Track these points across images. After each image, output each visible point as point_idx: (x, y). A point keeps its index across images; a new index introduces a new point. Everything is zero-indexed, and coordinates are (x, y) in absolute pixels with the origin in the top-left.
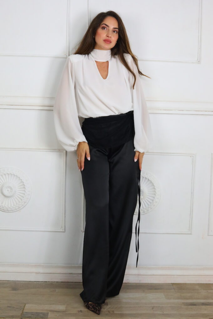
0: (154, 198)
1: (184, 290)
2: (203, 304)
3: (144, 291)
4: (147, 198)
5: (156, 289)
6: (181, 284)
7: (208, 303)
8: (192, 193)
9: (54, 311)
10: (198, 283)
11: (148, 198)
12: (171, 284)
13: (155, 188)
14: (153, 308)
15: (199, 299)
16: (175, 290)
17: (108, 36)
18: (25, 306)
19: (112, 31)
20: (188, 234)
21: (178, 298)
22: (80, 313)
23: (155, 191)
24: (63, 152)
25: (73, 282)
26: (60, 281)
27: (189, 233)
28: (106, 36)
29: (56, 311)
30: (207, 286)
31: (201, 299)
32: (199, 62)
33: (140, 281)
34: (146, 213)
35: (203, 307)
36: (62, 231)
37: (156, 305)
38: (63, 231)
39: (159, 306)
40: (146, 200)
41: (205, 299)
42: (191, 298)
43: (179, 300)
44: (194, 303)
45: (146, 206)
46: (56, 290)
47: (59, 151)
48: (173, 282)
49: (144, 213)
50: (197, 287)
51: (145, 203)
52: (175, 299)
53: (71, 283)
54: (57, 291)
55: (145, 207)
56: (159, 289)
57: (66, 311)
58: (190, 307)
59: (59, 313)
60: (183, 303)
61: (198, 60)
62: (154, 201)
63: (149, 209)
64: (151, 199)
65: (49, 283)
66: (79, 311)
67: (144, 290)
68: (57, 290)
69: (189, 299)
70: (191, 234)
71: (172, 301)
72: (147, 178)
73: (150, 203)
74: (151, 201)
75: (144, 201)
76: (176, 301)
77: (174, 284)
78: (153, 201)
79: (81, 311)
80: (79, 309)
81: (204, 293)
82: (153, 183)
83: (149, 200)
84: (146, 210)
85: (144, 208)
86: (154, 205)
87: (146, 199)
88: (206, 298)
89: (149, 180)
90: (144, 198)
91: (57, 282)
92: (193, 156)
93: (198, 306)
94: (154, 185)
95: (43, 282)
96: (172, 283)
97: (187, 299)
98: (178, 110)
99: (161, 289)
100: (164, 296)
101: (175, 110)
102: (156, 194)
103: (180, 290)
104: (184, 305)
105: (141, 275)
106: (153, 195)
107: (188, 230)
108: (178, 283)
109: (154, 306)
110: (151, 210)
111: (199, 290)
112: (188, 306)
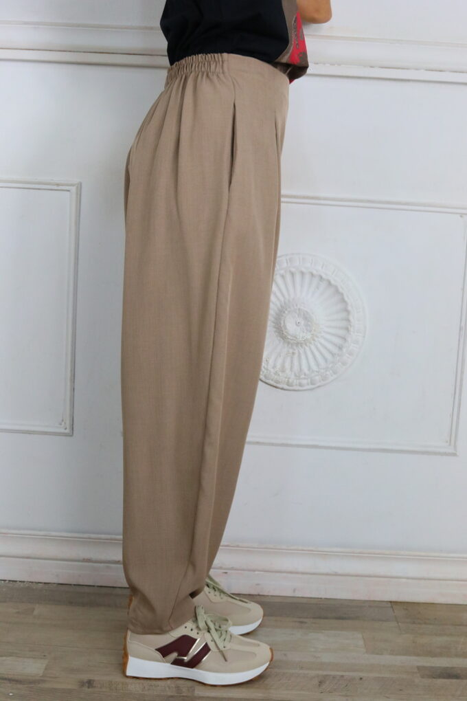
0: (344, 339)
1: (425, 623)
3: (302, 622)
4: (323, 341)
5: (339, 618)
6: (418, 604)
9: (6, 679)
11: (326, 340)
12: (389, 605)
13: (349, 308)
14: (321, 683)
16: (398, 623)
20: (445, 454)
21: (406, 652)
22: (87, 689)
23: (348, 320)
24: (68, 191)
25: (94, 586)
26: (56, 581)
27: (451, 450)
29: (10, 680)
33: (294, 590)
34: (318, 385)
36: (63, 431)
37: (332, 673)
38: (67, 431)
39: (342, 676)
40: (319, 345)
42: (444, 652)
43: (409, 658)
44: (452, 668)
45: (318, 365)
46: (34, 609)
47: (55, 187)
48: (394, 599)
49: (312, 384)
51: (317, 354)
52: (397, 654)
54: (36, 612)
55: (314, 367)
56: (349, 618)
57: (44, 681)
58: (440, 681)
59: (20, 686)
60: (418, 668)
62: (344, 350)
63: (328, 373)
64: (335, 345)
65: (22, 585)
66: (82, 684)
67: (301, 620)
68: (39, 610)
69: (440, 655)
70: (455, 455)
71: (387, 659)
72: (324, 276)
73: (333, 355)
74: (335, 350)
75: (313, 347)
76: (399, 660)
77: (396, 603)
78: (340, 348)
79: (90, 683)
80: (85, 677)
82: (342, 294)
83: (330, 346)
84: (317, 378)
85: (313, 371)
86: (344, 364)
87: (321, 344)
89: (329, 283)
90: (314, 340)
91: (45, 583)
93: (465, 681)
94: (346, 299)
95: (5, 581)
96: (391, 602)
97: (431, 654)
98: (427, 70)
99: (357, 618)
100: (361, 643)
101: (417, 69)
102: (352, 329)
103: (414, 623)
104: (423, 677)
105: (297, 573)
106: (342, 332)
107: (447, 442)
108: (408, 603)
109: (327, 675)
110: (335, 376)
112: (434, 680)
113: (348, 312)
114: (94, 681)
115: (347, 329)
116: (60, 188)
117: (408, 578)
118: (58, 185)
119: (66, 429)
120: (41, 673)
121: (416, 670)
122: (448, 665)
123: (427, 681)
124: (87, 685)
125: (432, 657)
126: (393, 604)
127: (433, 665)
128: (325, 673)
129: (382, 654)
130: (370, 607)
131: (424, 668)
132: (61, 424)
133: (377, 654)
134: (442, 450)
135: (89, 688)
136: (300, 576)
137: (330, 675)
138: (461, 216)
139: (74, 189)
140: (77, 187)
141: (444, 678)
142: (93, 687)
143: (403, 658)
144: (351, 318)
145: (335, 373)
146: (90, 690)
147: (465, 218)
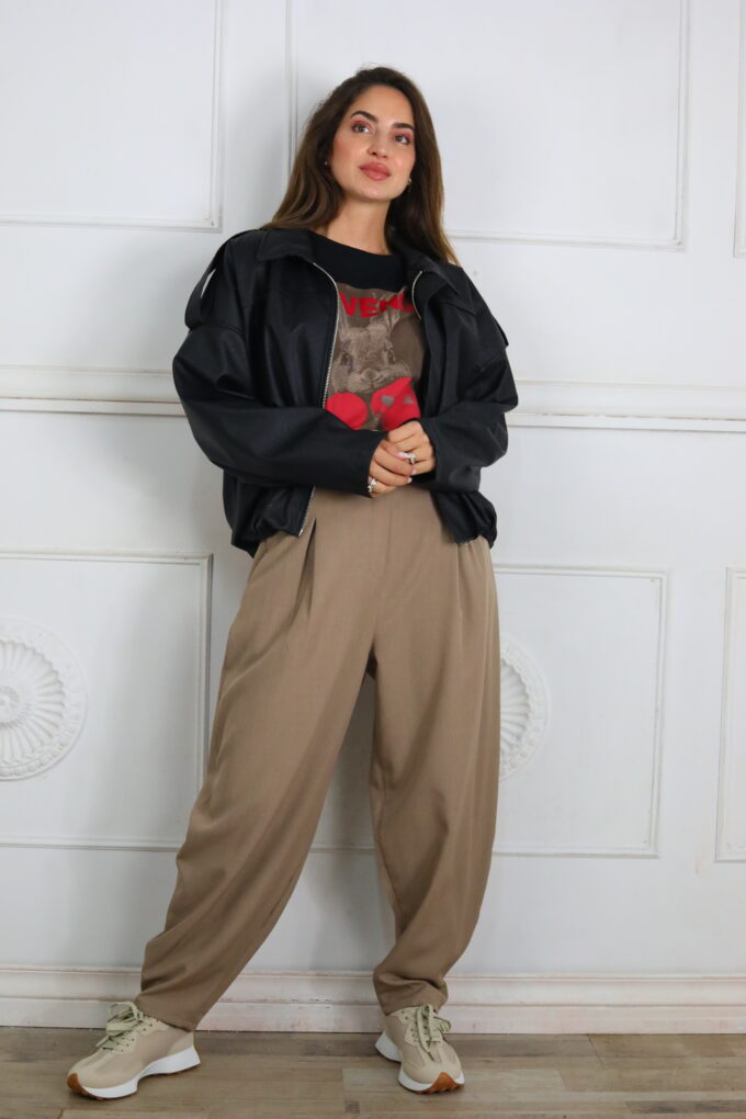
0: (524, 728)
1: (631, 1056)
2: (700, 1107)
3: (488, 1062)
5: (530, 1055)
6: (619, 1035)
7: (719, 1101)
8: (657, 710)
12: (587, 1038)
13: (528, 691)
15: (686, 1089)
16: (599, 1057)
17: (374, 154)
18: (61, 1115)
19: (390, 134)
20: (644, 857)
21: (610, 1087)
23: (527, 705)
24: (198, 564)
27: (650, 852)
28: (368, 151)
30: (715, 1044)
31: (694, 1090)
32: (680, 245)
33: (474, 1026)
37: (532, 1113)
39: (543, 1115)
41: (706, 1089)
42: (656, 1085)
43: (616, 1094)
44: (666, 1102)
47: (183, 561)
48: (591, 1030)
50: (678, 1047)
52: (602, 1091)
53: (227, 1034)
56: (542, 1055)
60: (627, 1103)
61: (675, 238)
62: (524, 739)
67: (488, 1059)
69: (652, 1089)
70: (655, 857)
71: (590, 1096)
74: (513, 741)
76: (606, 1096)
77: (594, 1035)
78: (519, 738)
81: (701, 1066)
82: (519, 676)
83: (506, 735)
86: (523, 755)
88: (711, 1084)
92: (661, 580)
94: (524, 681)
96: (587, 1035)
97: (643, 1089)
98: (607, 416)
99: (550, 1054)
100: (560, 1080)
101: (597, 415)
102: (530, 715)
103: (617, 1056)
104: (633, 1112)
105: (476, 1005)
106: (520, 719)
107: (645, 842)
108: (609, 1035)
110: (514, 770)
111: (684, 1057)
112: (647, 1115)
113: (527, 696)
115: (526, 716)
116: (190, 561)
117: (608, 1005)
121: (625, 1106)
122: (661, 1100)
125: (643, 1091)
126: (591, 1037)
127: (644, 1100)
128: (524, 1113)
129: (584, 1090)
130: (565, 1041)
131: (634, 1103)
133: (579, 1091)
134: (641, 852)
136: (479, 1008)
139: (204, 562)
140: (209, 560)
141: (657, 1112)
143: (609, 1094)
144: (531, 703)
145: (513, 766)
147: (657, 583)
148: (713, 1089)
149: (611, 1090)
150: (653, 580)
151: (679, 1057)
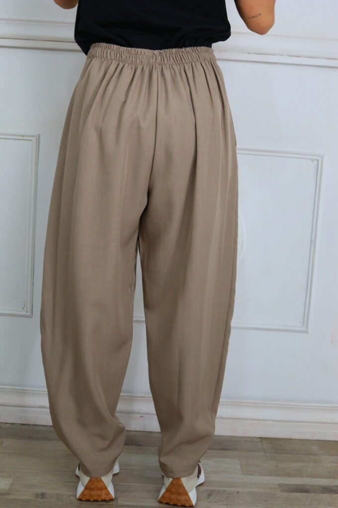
1: (285, 453)
5: (223, 449)
6: (280, 439)
8: (311, 241)
10: (317, 438)
12: (259, 440)
14: (209, 496)
16: (265, 452)
20: (300, 332)
21: (271, 473)
22: (40, 499)
24: (30, 140)
25: (47, 426)
26: (19, 422)
27: (304, 329)
31: (322, 478)
35: (326, 497)
36: (25, 313)
37: (217, 489)
38: (28, 314)
39: (225, 491)
41: (330, 478)
42: (299, 473)
43: (273, 478)
44: (304, 485)
46: (3, 442)
47: (21, 138)
48: (263, 435)
50: (315, 448)
52: (264, 476)
54: (4, 445)
56: (230, 449)
57: (9, 494)
60: (279, 485)
66: (37, 496)
68: (7, 442)
69: (295, 476)
70: (307, 332)
71: (256, 479)
76: (266, 479)
77: (264, 438)
79: (43, 495)
80: (39, 491)
81: (328, 462)
88: (333, 474)
91: (12, 424)
92: (318, 161)
93: (312, 495)
96: (260, 438)
97: (290, 475)
98: (288, 56)
99: (236, 449)
100: (238, 467)
101: (281, 55)
103: (277, 453)
104: (282, 491)
107: (301, 323)
108: (273, 438)
109: (213, 490)
111: (318, 455)
112: (290, 494)
114: (45, 493)
116: (25, 138)
118: (23, 136)
119: (27, 312)
120: (8, 488)
121: (277, 487)
122: (301, 483)
123: (285, 494)
124: (41, 496)
125: (289, 477)
126: (262, 439)
127: (290, 483)
128: (212, 488)
129: (253, 475)
130: (246, 441)
131: (283, 485)
132: (23, 309)
133: (250, 475)
134: (298, 329)
135: (42, 498)
137: (216, 490)
138: (312, 161)
139: (34, 139)
140: (37, 138)
141: (297, 492)
142: (45, 498)
143: (268, 478)
146: (43, 500)
147: (316, 162)
148: (334, 478)
149: (270, 475)
150: (313, 160)
151: (314, 455)
